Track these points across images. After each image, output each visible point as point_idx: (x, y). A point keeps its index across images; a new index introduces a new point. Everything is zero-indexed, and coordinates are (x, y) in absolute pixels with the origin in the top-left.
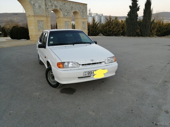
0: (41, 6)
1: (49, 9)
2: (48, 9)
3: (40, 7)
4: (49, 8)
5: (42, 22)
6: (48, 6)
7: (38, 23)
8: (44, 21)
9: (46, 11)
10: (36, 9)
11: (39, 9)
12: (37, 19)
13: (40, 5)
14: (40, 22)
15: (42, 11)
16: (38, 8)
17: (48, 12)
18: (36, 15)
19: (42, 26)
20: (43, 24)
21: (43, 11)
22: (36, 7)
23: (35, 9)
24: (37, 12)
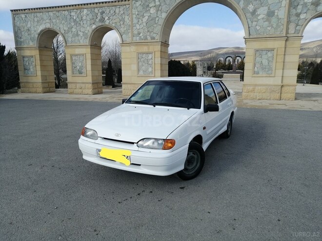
0: (273, 12)
1: (302, 16)
2: (298, 15)
3: (271, 14)
4: (305, 11)
5: (270, 54)
6: (300, 7)
7: (257, 55)
8: (275, 50)
9: (289, 22)
10: (257, 21)
11: (267, 20)
12: (257, 45)
13: (272, 10)
14: (264, 52)
15: (274, 26)
16: (263, 19)
17: (297, 25)
18: (255, 36)
19: (267, 64)
20: (270, 59)
21: (277, 25)
22: (259, 18)
23: (254, 23)
24: (258, 28)
